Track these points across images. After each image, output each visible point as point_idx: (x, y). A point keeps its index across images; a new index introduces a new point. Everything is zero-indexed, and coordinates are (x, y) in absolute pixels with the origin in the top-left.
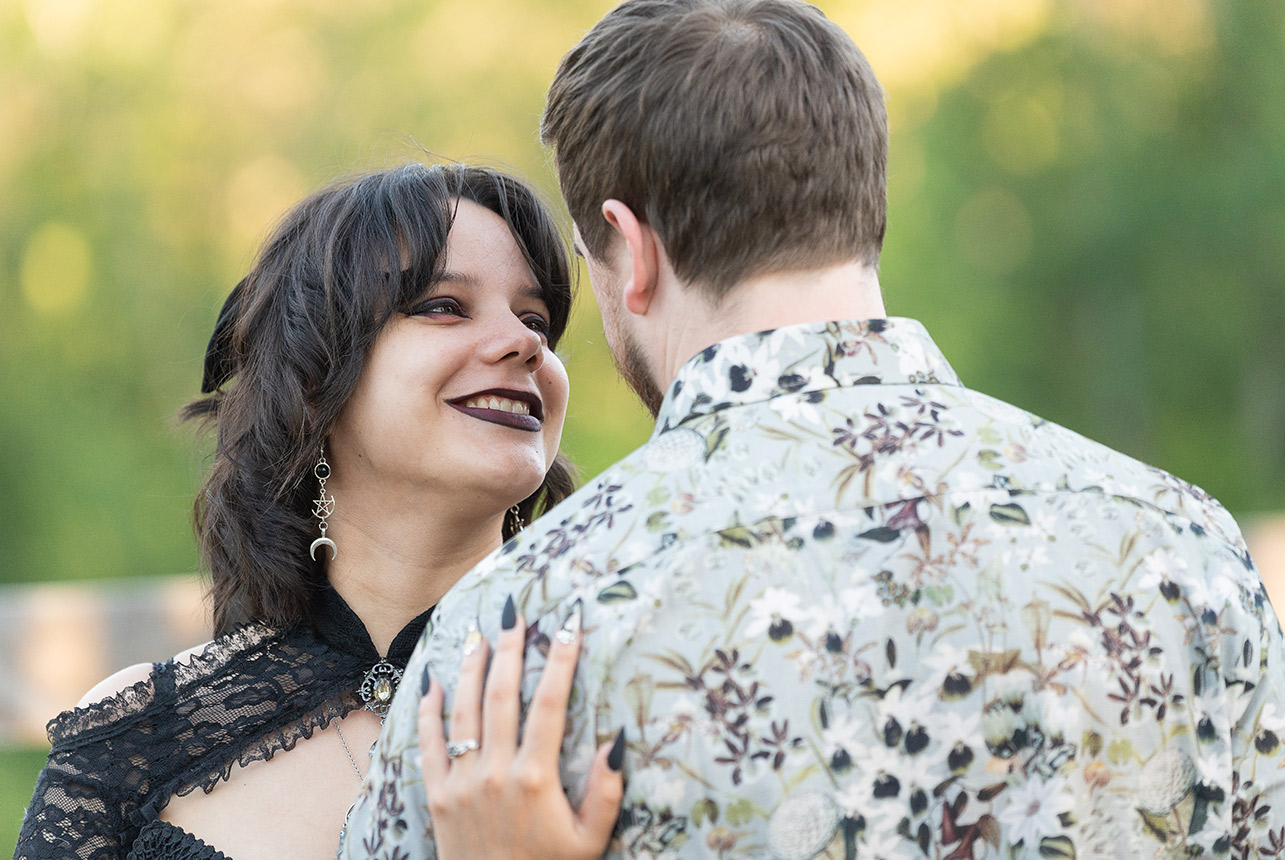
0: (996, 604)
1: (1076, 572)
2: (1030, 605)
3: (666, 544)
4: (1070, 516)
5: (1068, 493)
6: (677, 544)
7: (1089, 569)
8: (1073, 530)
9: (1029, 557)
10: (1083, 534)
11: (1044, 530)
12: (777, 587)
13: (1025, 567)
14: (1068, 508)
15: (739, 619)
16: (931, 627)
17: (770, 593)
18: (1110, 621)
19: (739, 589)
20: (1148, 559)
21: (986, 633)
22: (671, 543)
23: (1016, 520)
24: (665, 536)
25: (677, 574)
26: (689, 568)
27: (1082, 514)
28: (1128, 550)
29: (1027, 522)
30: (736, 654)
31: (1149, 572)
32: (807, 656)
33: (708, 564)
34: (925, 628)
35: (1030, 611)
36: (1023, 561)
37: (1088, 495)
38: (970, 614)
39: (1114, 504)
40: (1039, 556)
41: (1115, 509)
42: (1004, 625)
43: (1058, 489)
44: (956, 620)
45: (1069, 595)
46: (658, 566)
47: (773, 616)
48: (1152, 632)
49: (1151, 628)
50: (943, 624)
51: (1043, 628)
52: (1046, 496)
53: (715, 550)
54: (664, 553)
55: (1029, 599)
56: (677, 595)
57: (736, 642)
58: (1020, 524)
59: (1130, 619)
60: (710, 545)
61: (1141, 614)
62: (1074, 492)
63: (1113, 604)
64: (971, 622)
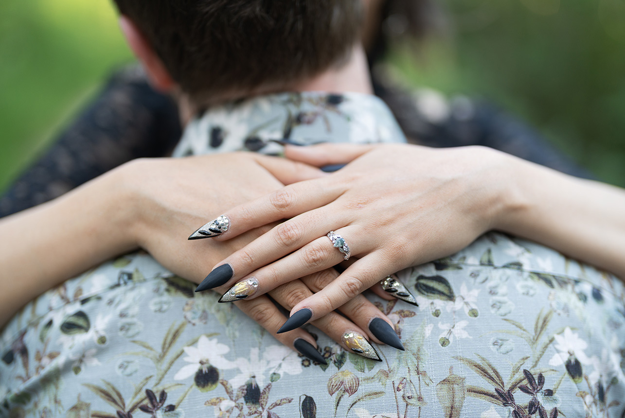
0: (414, 377)
1: (494, 349)
2: (445, 381)
3: (122, 282)
4: (492, 293)
5: (489, 268)
6: (130, 284)
7: (506, 347)
8: (493, 306)
9: (450, 332)
10: (502, 311)
11: (467, 303)
12: (210, 336)
13: (444, 343)
14: (490, 284)
15: (172, 363)
16: (351, 391)
17: (203, 340)
18: (522, 399)
19: (176, 335)
20: (558, 338)
21: (402, 404)
22: (125, 283)
23: (441, 293)
24: (123, 273)
25: (122, 315)
26: (135, 310)
27: (502, 290)
28: (542, 328)
29: (450, 297)
30: (163, 395)
31: (558, 351)
32: (226, 404)
33: (152, 307)
34: (346, 391)
35: (445, 387)
36: (444, 335)
37: (509, 272)
38: (389, 382)
39: (530, 283)
40: (460, 331)
41: (531, 288)
42: (420, 399)
43: (482, 264)
44: (376, 386)
45: (484, 372)
46: (111, 302)
47: (201, 363)
48: (558, 409)
49: (558, 406)
50: (363, 389)
51: (457, 404)
52: (471, 269)
53: (161, 295)
54: (118, 291)
55: (446, 375)
56: (121, 334)
57: (165, 384)
58: (445, 298)
59: (540, 397)
60: (157, 291)
61: (550, 393)
62: (496, 268)
63: (525, 382)
64: (389, 390)
